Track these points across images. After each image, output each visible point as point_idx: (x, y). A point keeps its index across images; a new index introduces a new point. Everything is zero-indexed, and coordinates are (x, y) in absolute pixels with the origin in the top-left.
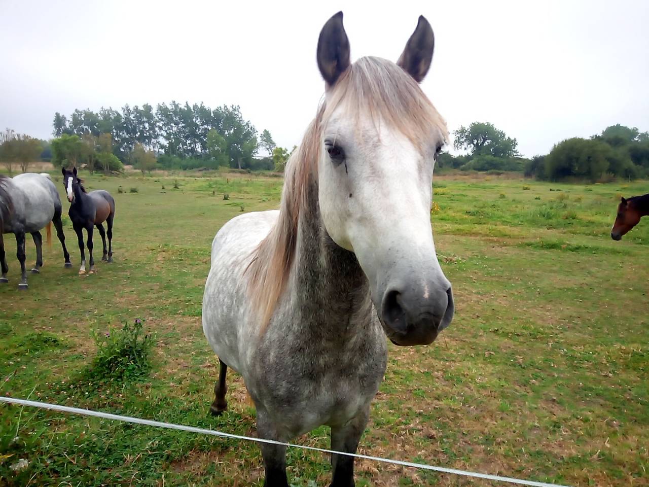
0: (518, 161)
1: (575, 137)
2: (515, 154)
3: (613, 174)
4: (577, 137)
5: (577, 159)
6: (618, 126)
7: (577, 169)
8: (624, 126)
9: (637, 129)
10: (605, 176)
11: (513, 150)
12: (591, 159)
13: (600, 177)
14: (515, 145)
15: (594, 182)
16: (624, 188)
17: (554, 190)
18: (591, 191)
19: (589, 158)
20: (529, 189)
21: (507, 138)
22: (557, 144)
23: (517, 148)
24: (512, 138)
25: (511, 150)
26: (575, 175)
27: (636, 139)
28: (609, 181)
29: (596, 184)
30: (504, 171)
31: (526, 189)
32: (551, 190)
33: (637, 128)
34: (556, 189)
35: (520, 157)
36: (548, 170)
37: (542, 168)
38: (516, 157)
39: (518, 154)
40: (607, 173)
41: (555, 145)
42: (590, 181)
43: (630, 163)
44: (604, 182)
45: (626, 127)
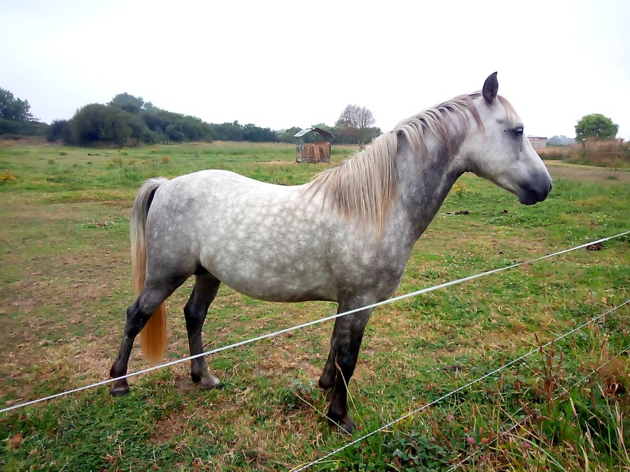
0: (35, 125)
1: (96, 103)
2: (29, 117)
3: (136, 139)
4: (98, 103)
5: (103, 125)
6: (126, 94)
7: (104, 134)
8: (131, 95)
9: (142, 99)
10: (130, 141)
11: (27, 113)
12: (115, 125)
13: (126, 141)
14: (27, 108)
15: (121, 147)
16: (153, 152)
17: (92, 155)
18: (127, 154)
19: (113, 123)
20: (66, 154)
21: (16, 99)
22: (80, 109)
23: (30, 111)
24: (23, 100)
25: (24, 112)
26: (103, 140)
27: (143, 108)
28: (135, 146)
29: (124, 148)
30: (21, 136)
31: (63, 154)
32: (89, 155)
33: (142, 97)
34: (94, 154)
35: (36, 121)
36: (75, 135)
37: (68, 133)
38: (31, 121)
39: (33, 117)
40: (131, 138)
41: (78, 111)
42: (118, 145)
43: (147, 130)
44: (131, 147)
45: (132, 96)
